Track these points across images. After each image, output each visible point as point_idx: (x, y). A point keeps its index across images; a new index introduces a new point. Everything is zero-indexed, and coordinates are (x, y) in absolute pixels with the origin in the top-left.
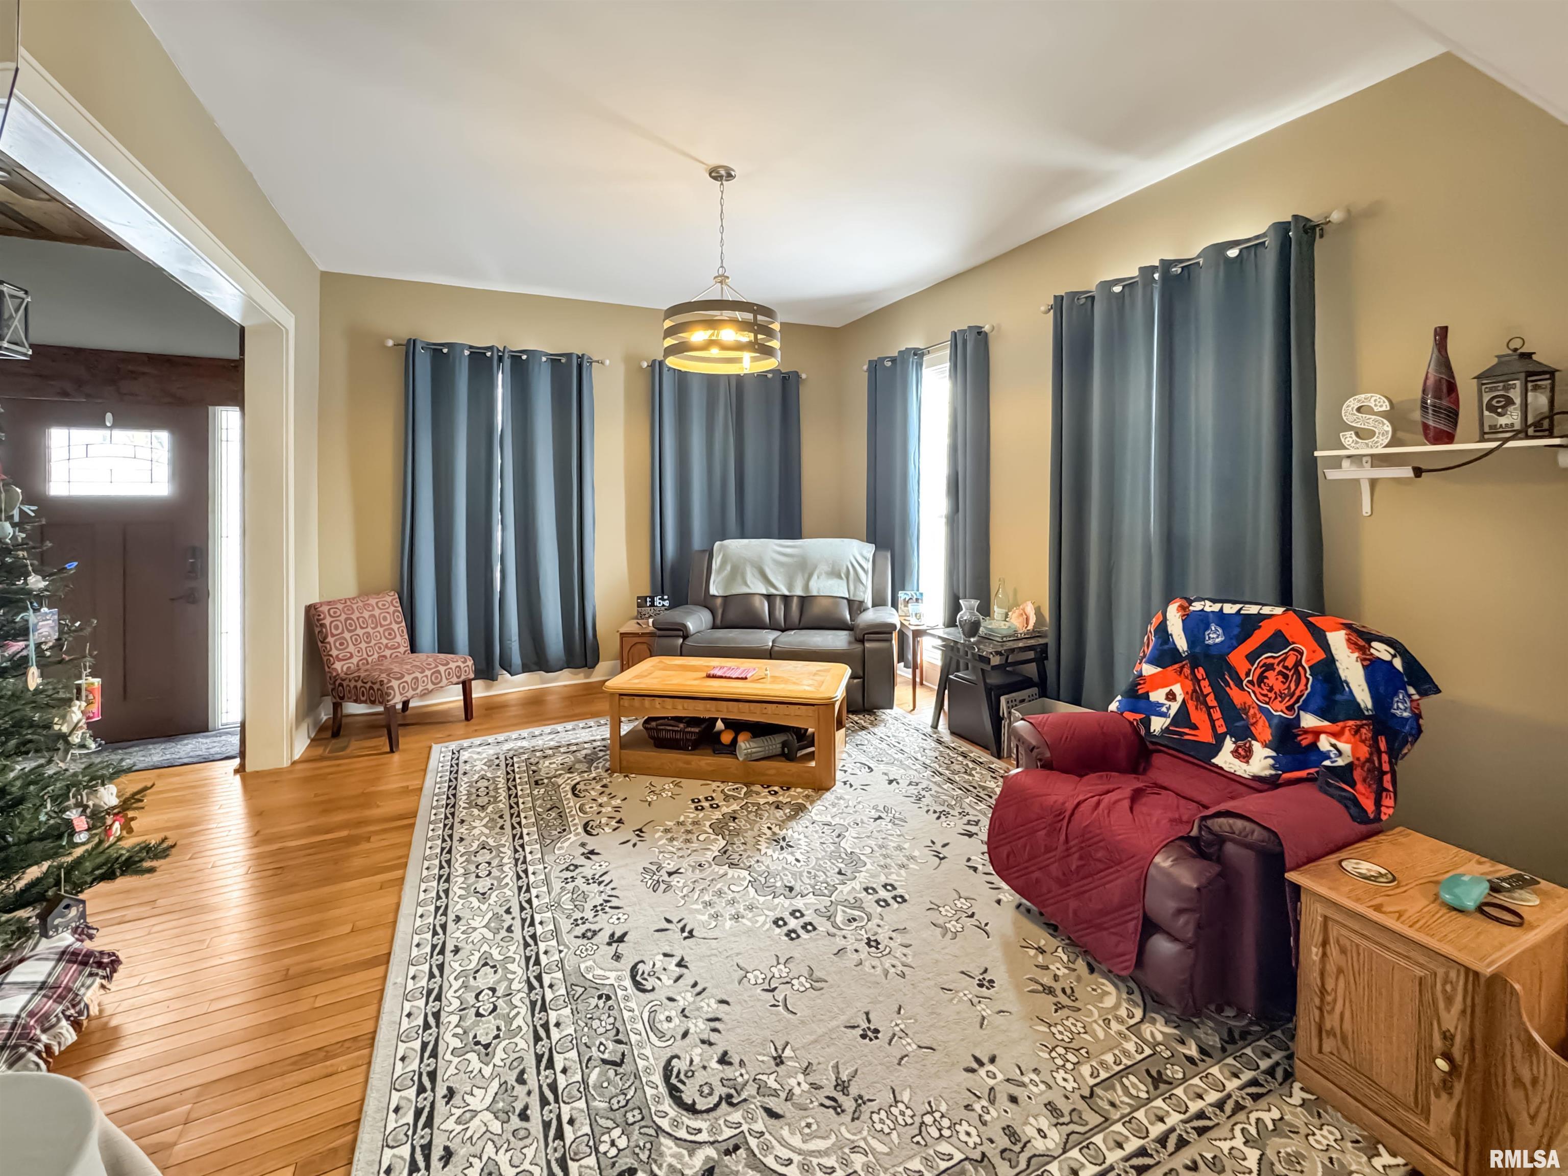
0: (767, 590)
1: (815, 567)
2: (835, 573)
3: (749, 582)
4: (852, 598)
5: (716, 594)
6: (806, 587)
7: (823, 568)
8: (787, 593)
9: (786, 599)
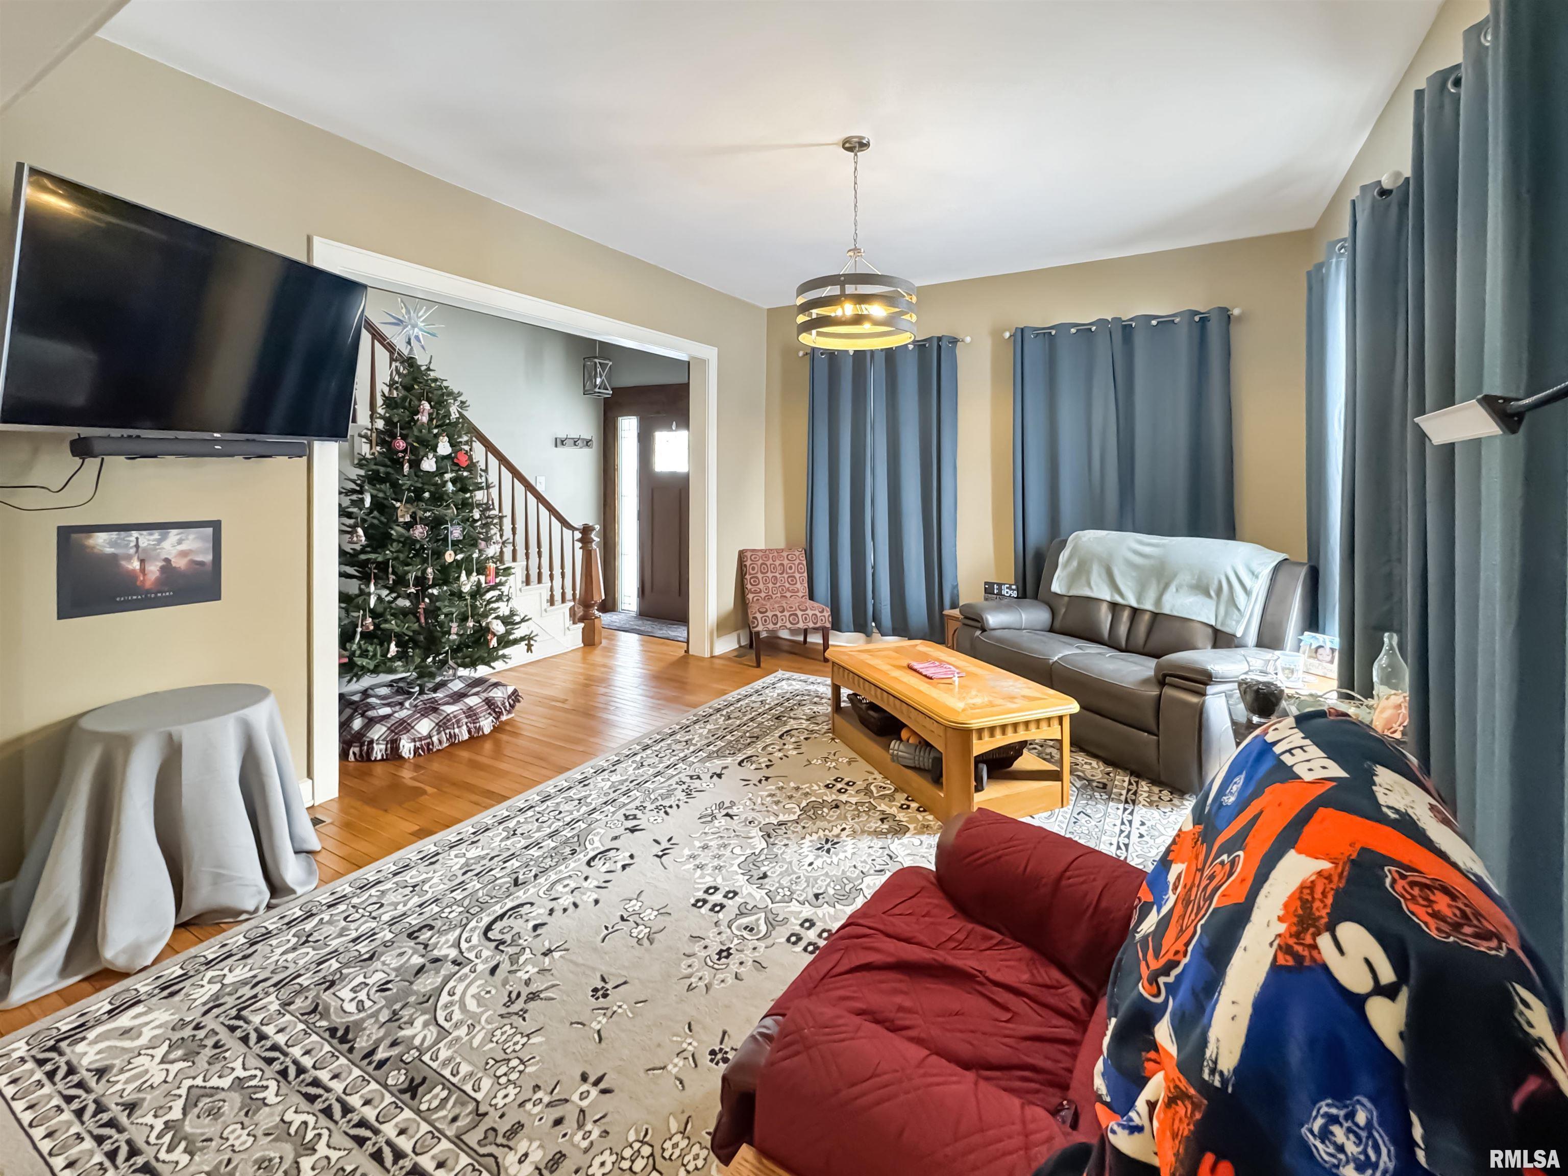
0: (1112, 596)
1: (1175, 575)
2: (1202, 588)
3: (1092, 583)
4: (1219, 627)
5: (1059, 592)
6: (1158, 601)
7: (1185, 578)
8: (1135, 604)
9: (1135, 612)
